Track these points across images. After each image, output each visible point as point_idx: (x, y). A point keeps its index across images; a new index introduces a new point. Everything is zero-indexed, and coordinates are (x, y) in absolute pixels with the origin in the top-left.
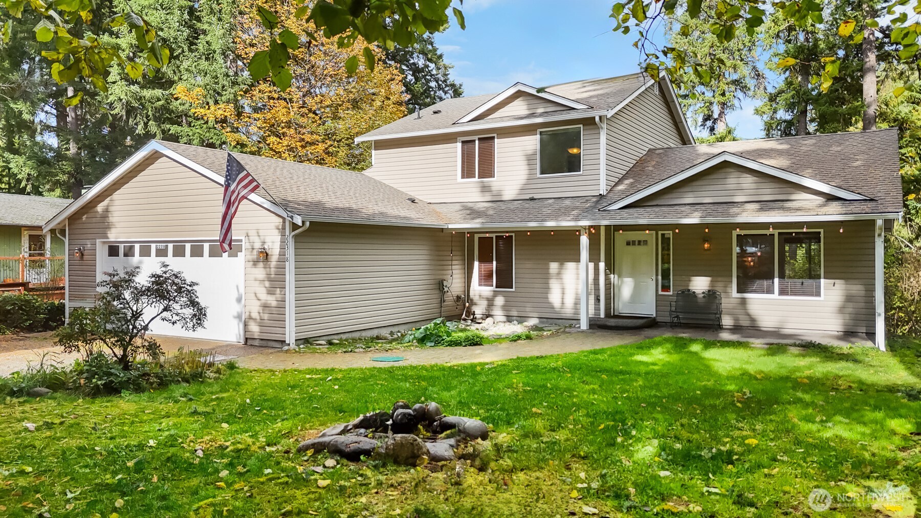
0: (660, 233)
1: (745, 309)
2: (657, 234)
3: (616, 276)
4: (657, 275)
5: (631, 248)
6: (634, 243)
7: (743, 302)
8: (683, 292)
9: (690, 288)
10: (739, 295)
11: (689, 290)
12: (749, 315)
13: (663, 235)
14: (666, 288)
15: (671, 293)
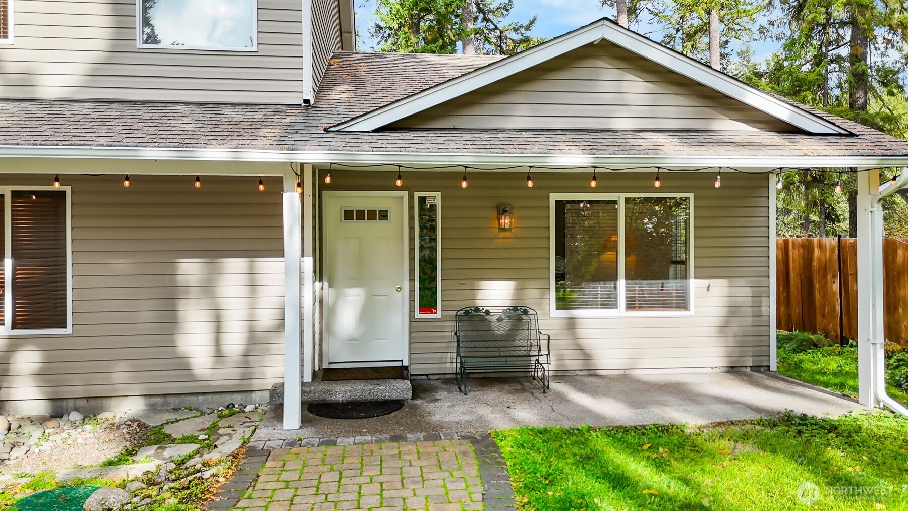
0: (417, 194)
1: (574, 338)
2: (411, 197)
3: (326, 284)
4: (411, 280)
5: (355, 224)
6: (360, 215)
7: (571, 325)
8: (467, 313)
9: (479, 303)
10: (563, 313)
11: (477, 309)
12: (581, 348)
13: (422, 200)
14: (428, 304)
15: (439, 315)
